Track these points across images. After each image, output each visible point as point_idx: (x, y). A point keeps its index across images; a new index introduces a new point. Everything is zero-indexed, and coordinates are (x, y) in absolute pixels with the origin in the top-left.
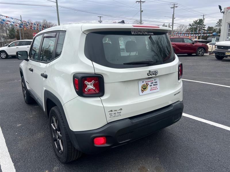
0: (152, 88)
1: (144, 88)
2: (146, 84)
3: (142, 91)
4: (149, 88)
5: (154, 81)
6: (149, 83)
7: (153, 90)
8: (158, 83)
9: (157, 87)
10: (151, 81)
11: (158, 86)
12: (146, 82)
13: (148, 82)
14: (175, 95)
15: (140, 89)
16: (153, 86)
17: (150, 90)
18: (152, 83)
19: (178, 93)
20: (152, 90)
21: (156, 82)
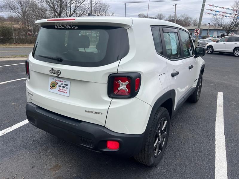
0: (61, 89)
1: (53, 86)
2: (56, 82)
3: (51, 88)
4: (57, 87)
5: (64, 83)
6: (59, 83)
7: (62, 92)
8: (68, 87)
9: (66, 91)
10: (61, 81)
11: (68, 90)
12: (55, 80)
13: (58, 81)
14: (86, 111)
15: (50, 85)
16: (62, 88)
17: (59, 91)
18: (62, 84)
19: (96, 113)
20: (60, 91)
21: (67, 85)
